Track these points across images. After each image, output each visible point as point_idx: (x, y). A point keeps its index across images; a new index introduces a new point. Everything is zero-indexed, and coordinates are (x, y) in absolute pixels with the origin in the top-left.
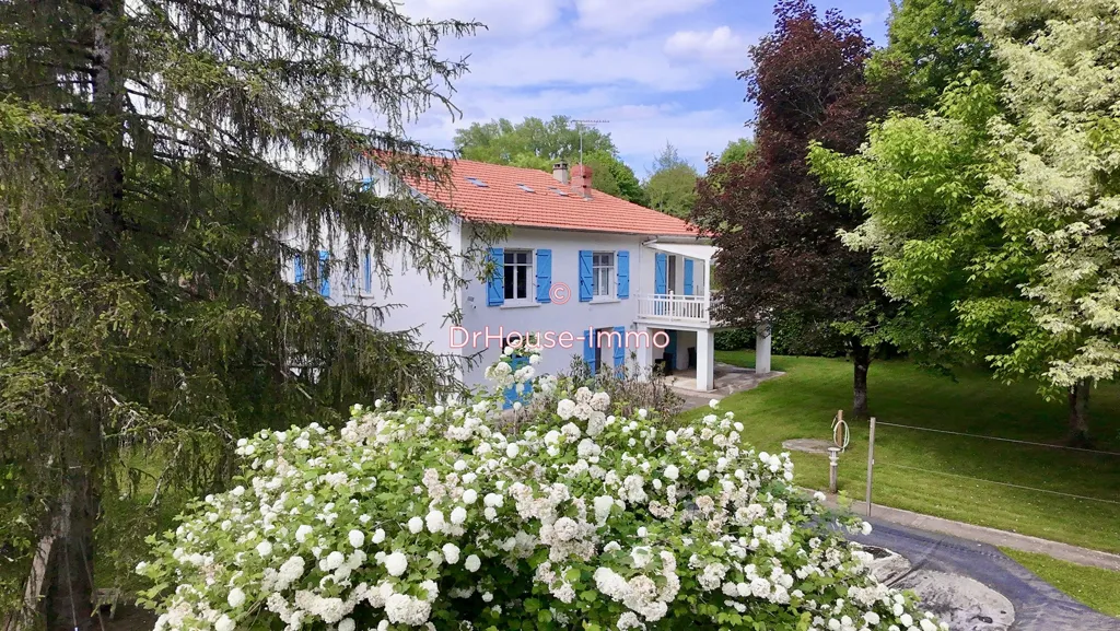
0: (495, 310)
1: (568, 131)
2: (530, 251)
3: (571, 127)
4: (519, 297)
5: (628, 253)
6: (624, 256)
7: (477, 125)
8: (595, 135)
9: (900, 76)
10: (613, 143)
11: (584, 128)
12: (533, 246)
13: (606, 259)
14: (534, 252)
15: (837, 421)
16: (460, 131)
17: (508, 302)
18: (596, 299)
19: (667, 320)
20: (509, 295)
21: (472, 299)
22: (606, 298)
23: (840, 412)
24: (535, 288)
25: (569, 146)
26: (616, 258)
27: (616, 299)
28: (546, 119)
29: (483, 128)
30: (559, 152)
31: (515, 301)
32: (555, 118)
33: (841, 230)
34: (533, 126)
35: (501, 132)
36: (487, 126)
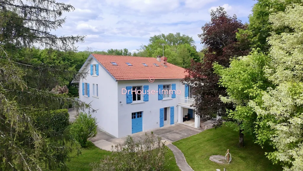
0: (129, 105)
1: (181, 37)
2: (142, 86)
3: (181, 35)
4: (138, 100)
5: (175, 84)
6: (174, 86)
7: (155, 36)
8: (188, 37)
9: (247, 39)
10: (193, 39)
11: (184, 36)
12: (143, 85)
13: (168, 86)
14: (143, 87)
15: (227, 153)
16: (151, 37)
17: (134, 102)
18: (164, 99)
19: (186, 105)
20: (134, 99)
21: (121, 102)
22: (168, 98)
23: (228, 150)
24: (143, 97)
25: (181, 41)
26: (171, 86)
27: (171, 98)
28: (175, 33)
29: (157, 36)
30: (178, 42)
31: (137, 101)
32: (177, 33)
33: (220, 96)
34: (171, 36)
35: (162, 37)
36: (158, 36)
